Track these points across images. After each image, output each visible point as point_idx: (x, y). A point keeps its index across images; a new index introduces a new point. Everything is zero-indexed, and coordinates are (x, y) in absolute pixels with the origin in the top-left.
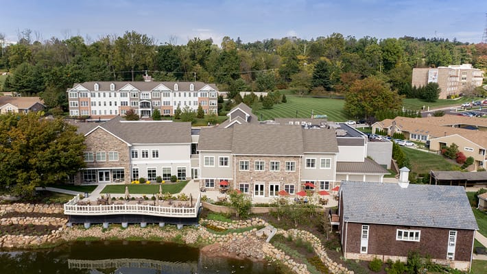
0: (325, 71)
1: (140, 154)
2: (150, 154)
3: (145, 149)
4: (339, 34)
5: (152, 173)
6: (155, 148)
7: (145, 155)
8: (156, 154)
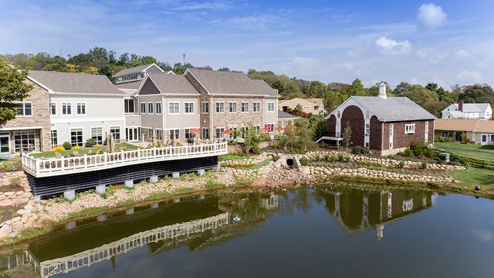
0: (102, 70)
1: (59, 109)
2: (74, 109)
3: (67, 101)
4: (102, 49)
5: (77, 137)
6: (81, 101)
7: (66, 110)
8: (81, 110)
